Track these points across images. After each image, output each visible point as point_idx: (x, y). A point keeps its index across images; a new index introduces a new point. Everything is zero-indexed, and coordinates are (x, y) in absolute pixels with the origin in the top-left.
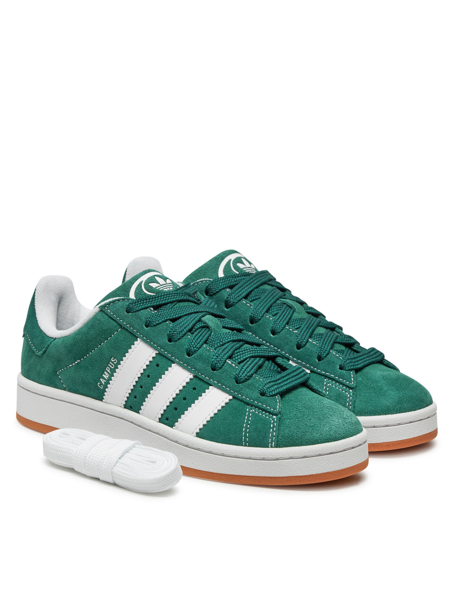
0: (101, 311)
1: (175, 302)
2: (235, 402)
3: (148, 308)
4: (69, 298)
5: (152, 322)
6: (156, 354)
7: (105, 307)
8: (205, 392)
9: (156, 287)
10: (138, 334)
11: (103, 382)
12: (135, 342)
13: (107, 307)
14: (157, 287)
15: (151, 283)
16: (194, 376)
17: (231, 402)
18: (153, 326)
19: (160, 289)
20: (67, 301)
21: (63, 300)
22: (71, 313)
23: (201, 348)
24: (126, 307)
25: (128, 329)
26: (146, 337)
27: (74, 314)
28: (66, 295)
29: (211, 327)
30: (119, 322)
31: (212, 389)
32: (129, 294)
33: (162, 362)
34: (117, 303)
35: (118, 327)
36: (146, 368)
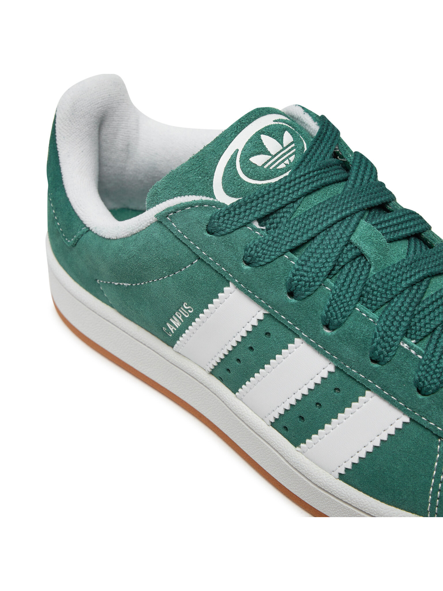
0: (159, 222)
1: (301, 197)
2: (414, 428)
3: (248, 225)
4: (117, 113)
5: (258, 259)
6: (264, 314)
7: (167, 216)
8: (357, 401)
9: (264, 165)
10: (229, 277)
11: (172, 329)
12: (225, 289)
13: (171, 218)
14: (266, 163)
15: (253, 156)
16: (336, 368)
17: (408, 427)
18: (258, 266)
19: (271, 168)
20: (113, 119)
21: (107, 119)
22: (123, 136)
23: (352, 315)
24: (205, 223)
25: (211, 264)
26: (245, 285)
27: (129, 136)
28: (112, 110)
29: (369, 258)
30: (194, 251)
31: (372, 397)
32: (212, 181)
33: (276, 330)
34: (189, 211)
35: (193, 256)
36: (246, 336)
